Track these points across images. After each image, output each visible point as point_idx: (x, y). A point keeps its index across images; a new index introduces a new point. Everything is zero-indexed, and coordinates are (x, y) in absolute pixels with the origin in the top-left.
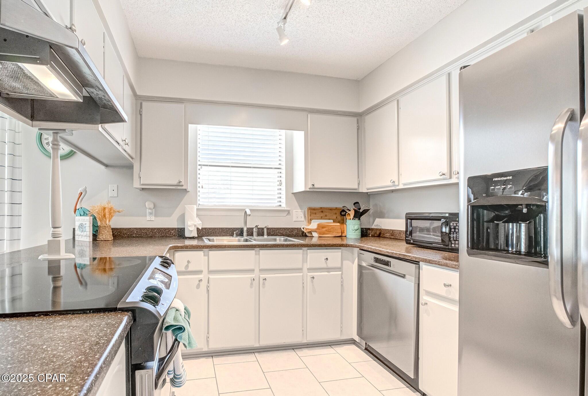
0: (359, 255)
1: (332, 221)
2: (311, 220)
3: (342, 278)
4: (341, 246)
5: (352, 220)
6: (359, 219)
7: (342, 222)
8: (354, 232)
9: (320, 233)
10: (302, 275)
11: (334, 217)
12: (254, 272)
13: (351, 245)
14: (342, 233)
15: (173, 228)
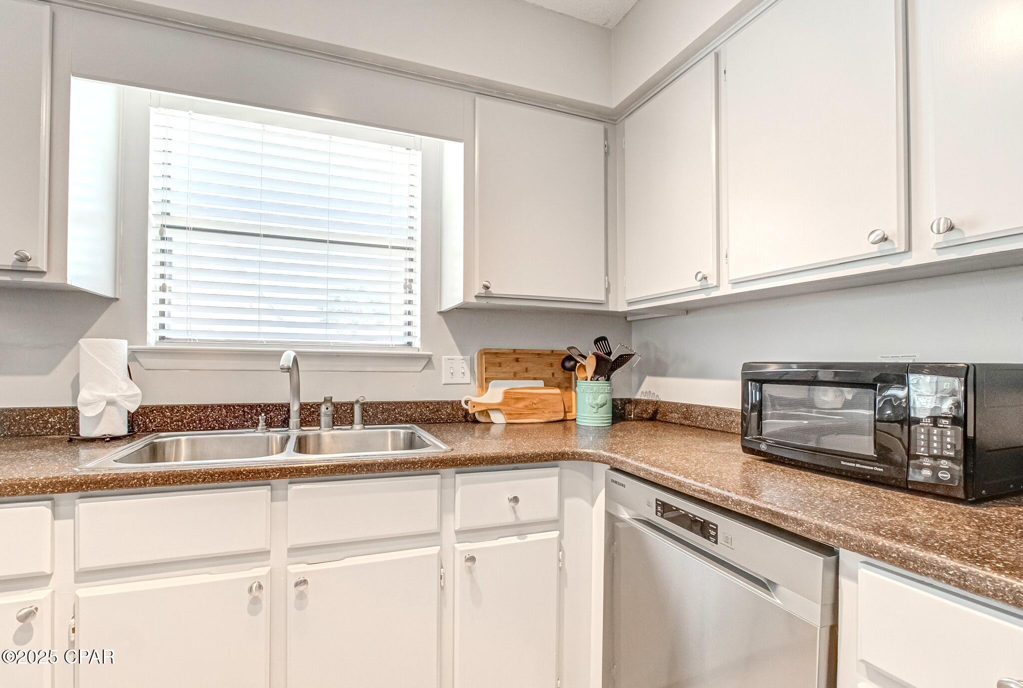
0: (610, 484)
1: (541, 383)
2: (488, 380)
3: (561, 549)
4: (559, 459)
5: (591, 380)
6: (608, 379)
7: (567, 385)
8: (595, 410)
9: (509, 415)
10: (437, 552)
11: (548, 373)
12: (268, 559)
13: (587, 454)
14: (565, 412)
15: (54, 408)
